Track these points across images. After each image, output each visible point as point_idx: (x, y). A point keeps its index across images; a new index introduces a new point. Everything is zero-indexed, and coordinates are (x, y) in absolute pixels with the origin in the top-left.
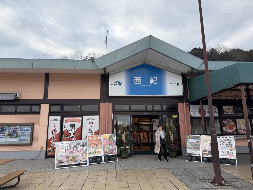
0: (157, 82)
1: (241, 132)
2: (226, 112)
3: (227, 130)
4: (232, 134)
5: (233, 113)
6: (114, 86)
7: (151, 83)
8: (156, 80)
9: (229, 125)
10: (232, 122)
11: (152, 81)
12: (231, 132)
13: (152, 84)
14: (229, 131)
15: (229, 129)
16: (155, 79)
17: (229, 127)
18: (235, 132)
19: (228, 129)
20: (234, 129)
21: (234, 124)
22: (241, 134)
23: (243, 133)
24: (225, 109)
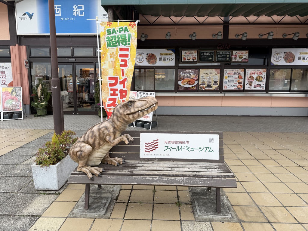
0: (84, 13)
1: (204, 88)
2: (185, 60)
3: (185, 85)
4: (190, 90)
5: (196, 61)
6: (23, 20)
7: (75, 14)
8: (83, 9)
9: (188, 78)
10: (194, 74)
11: (76, 11)
12: (189, 88)
13: (76, 16)
14: (187, 86)
15: (187, 83)
16: (81, 8)
17: (188, 80)
18: (196, 88)
19: (185, 83)
20: (194, 83)
21: (196, 77)
22: (203, 90)
23: (206, 89)
24: (185, 54)
